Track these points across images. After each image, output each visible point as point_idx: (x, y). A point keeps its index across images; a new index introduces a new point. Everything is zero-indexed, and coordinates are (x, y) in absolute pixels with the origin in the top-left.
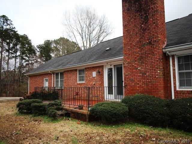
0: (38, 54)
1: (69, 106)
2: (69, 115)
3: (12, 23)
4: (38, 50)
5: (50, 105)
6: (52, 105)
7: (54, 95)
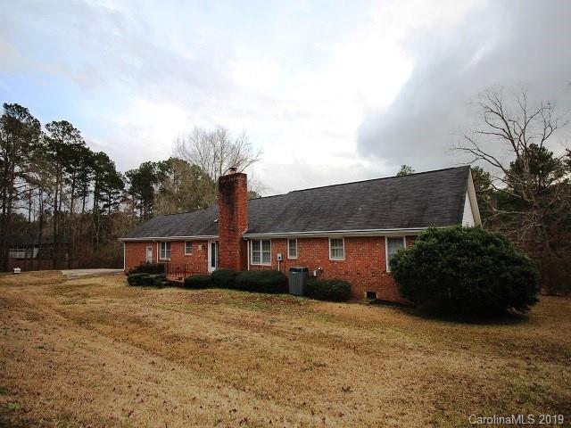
0: (128, 187)
1: (172, 278)
2: (171, 284)
3: (81, 134)
4: (128, 179)
5: (157, 278)
6: (159, 277)
7: (160, 268)
